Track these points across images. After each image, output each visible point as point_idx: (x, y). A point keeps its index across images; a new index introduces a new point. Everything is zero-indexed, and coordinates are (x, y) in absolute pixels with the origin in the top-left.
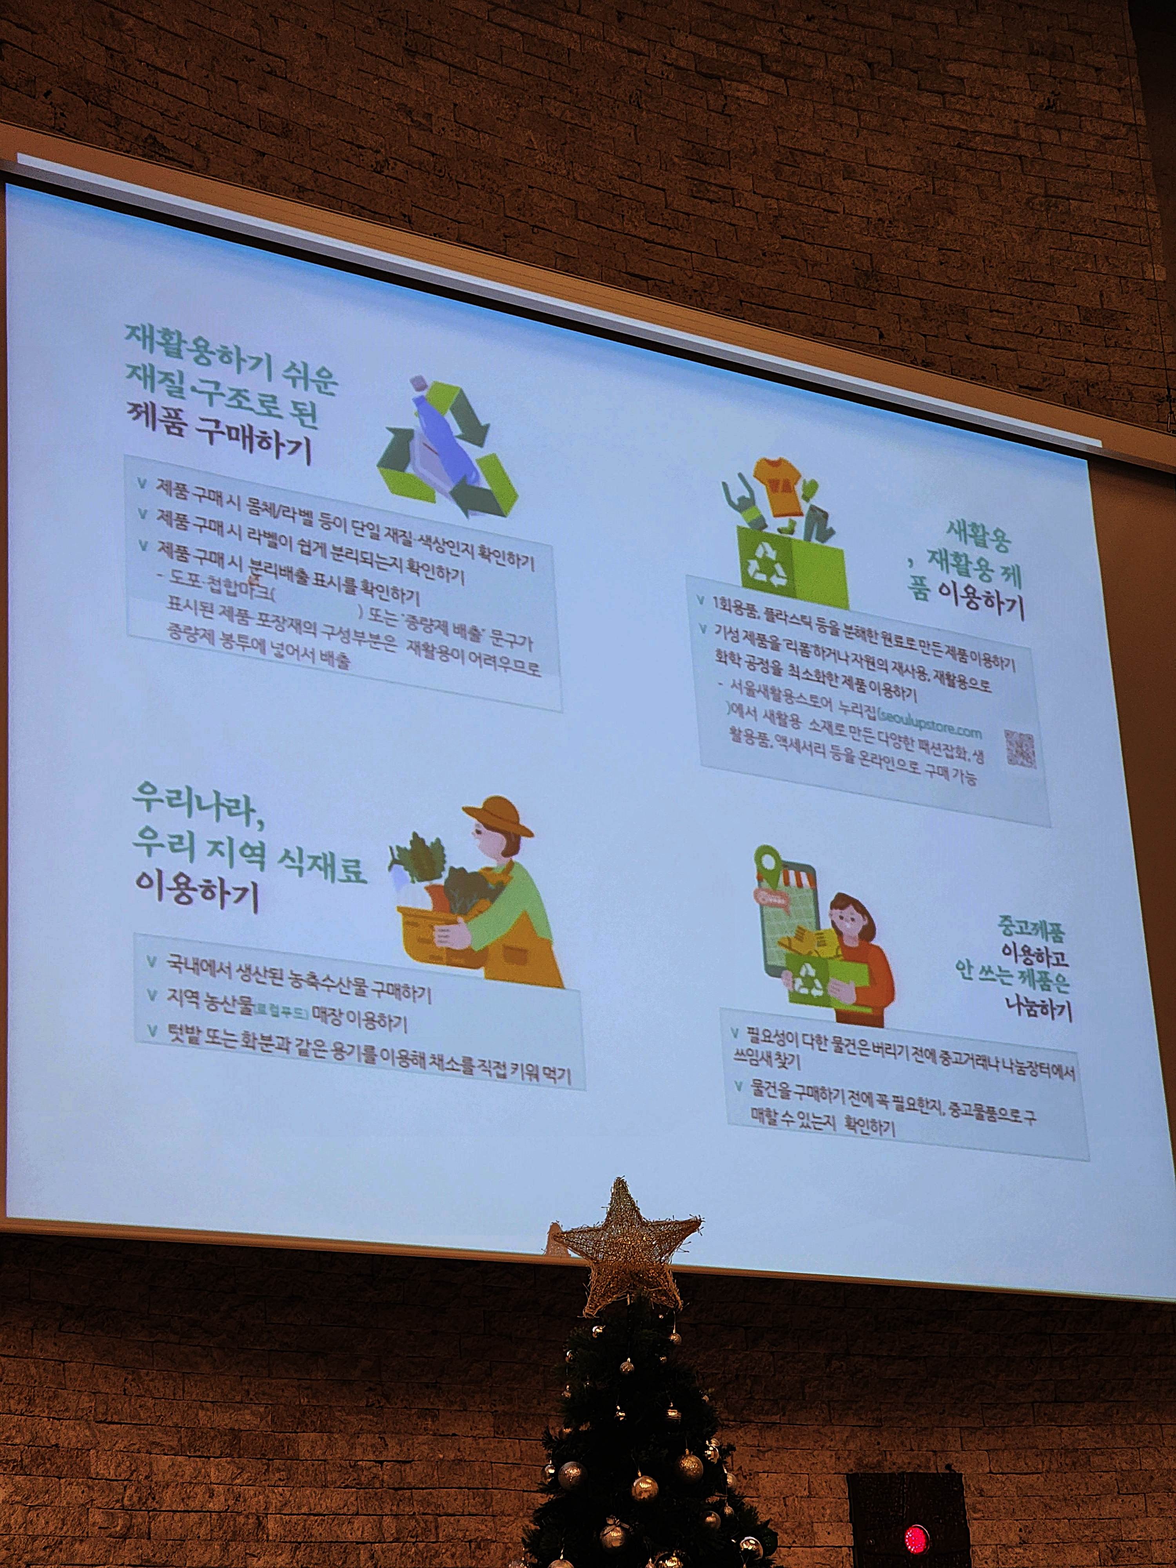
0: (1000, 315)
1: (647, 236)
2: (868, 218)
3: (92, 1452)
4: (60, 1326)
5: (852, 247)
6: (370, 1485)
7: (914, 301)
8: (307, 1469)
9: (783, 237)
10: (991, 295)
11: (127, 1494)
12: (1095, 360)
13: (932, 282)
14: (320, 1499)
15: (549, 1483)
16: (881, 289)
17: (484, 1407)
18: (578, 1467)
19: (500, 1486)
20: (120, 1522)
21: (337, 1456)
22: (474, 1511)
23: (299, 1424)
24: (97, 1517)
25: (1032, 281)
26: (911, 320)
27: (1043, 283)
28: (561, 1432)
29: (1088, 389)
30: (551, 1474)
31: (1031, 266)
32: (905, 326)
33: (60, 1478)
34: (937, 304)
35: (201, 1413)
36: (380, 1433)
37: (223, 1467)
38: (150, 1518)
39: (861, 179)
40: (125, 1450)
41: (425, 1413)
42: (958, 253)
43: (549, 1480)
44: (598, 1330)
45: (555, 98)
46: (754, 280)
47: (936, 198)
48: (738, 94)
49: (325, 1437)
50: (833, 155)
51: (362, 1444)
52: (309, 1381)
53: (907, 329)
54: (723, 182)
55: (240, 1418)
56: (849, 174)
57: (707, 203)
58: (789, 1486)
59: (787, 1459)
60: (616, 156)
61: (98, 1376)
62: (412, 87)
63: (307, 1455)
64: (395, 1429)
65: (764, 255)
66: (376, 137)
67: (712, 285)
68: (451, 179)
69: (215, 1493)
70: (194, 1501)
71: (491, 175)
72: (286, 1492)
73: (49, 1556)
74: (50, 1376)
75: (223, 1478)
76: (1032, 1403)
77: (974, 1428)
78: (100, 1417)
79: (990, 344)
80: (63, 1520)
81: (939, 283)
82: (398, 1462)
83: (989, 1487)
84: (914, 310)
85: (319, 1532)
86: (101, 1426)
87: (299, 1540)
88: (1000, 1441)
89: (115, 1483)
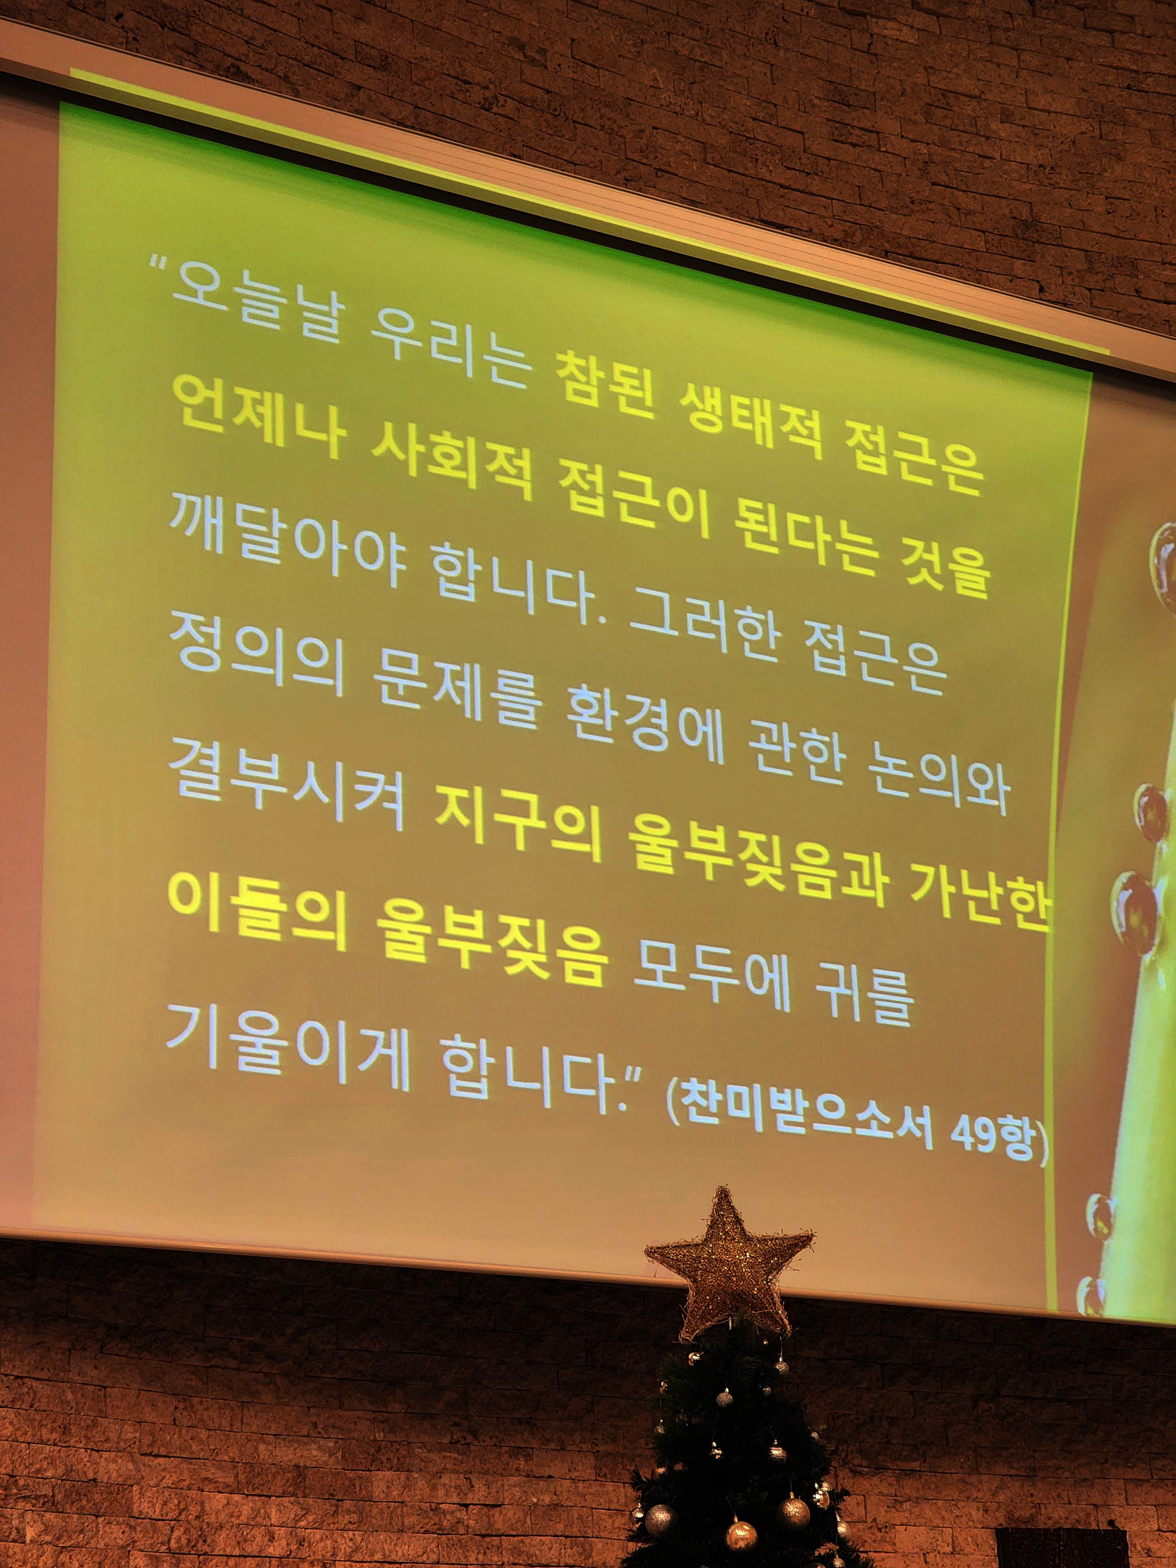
0: (1173, 268)
1: (782, 181)
2: (1028, 165)
3: (135, 1487)
4: (102, 1347)
5: (1009, 195)
6: (453, 1530)
7: (1078, 252)
8: (382, 1510)
9: (934, 184)
10: (1163, 246)
11: (173, 1537)
13: (1099, 233)
14: (395, 1545)
15: (638, 1528)
16: (1043, 240)
17: (584, 1446)
18: (669, 1512)
19: (602, 1534)
21: (416, 1498)
22: (572, 1563)
23: (373, 1461)
24: (139, 1561)
26: (1075, 272)
28: (653, 1472)
30: (639, 1520)
32: (1068, 280)
33: (97, 1517)
34: (1103, 256)
35: (262, 1447)
36: (465, 1473)
37: (285, 1508)
38: (200, 1563)
39: (1017, 121)
40: (173, 1486)
41: (517, 1452)
42: (1126, 203)
43: (638, 1526)
44: (694, 1357)
45: (683, 35)
46: (901, 229)
47: (1103, 143)
48: (886, 32)
49: (403, 1476)
50: (989, 96)
51: (445, 1484)
52: (385, 1414)
53: (1071, 283)
54: (868, 125)
55: (305, 1453)
56: (1006, 118)
57: (851, 148)
58: (930, 1541)
59: (927, 1510)
60: (749, 96)
61: (143, 1403)
62: (525, 19)
63: (382, 1496)
64: (483, 1468)
65: (912, 202)
66: (485, 73)
67: (854, 234)
68: (567, 118)
69: (276, 1536)
70: (251, 1545)
71: (611, 115)
72: (357, 1537)
74: (88, 1402)
75: (285, 1519)
77: (1139, 1480)
78: (146, 1450)
79: (1162, 298)
80: (100, 1564)
81: (1106, 234)
82: (485, 1505)
83: (1158, 1546)
84: (1078, 263)
86: (146, 1459)
88: (1170, 1495)
89: (160, 1523)
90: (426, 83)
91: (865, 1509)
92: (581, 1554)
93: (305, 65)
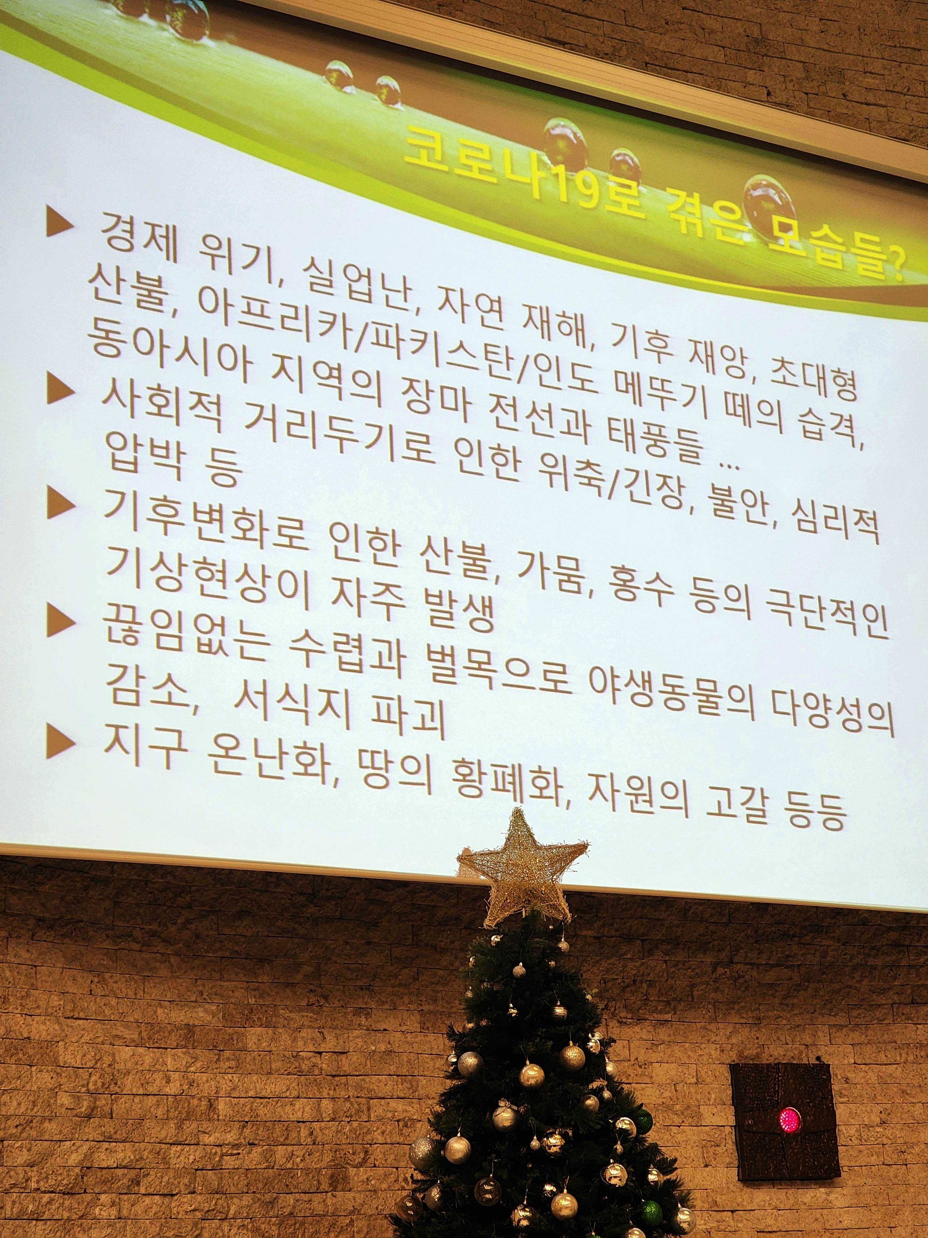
0: (873, 76)
1: (563, 6)
3: (60, 1044)
4: (33, 935)
5: (743, 17)
6: (310, 1072)
7: (798, 64)
8: (254, 1057)
9: (684, 9)
10: (865, 59)
11: (91, 1081)
13: (814, 48)
14: (265, 1084)
15: (453, 1070)
16: (770, 54)
17: (411, 1006)
18: (476, 1057)
19: (426, 1073)
20: (85, 1104)
21: (281, 1048)
22: (402, 1095)
23: (247, 1020)
24: (65, 1100)
25: (900, 47)
26: (795, 79)
27: (912, 48)
28: (464, 1027)
30: (454, 1063)
31: (900, 33)
32: (790, 86)
34: (818, 66)
35: (160, 1011)
36: (319, 1028)
37: (179, 1057)
38: (112, 1100)
40: (91, 1042)
41: (358, 1011)
42: (836, 23)
43: (452, 1068)
44: (495, 939)
46: (658, 45)
49: (270, 1031)
51: (303, 1037)
52: (256, 984)
53: (792, 88)
55: (193, 1016)
58: (679, 1074)
59: (677, 1051)
61: (66, 978)
63: (254, 1047)
64: (333, 1024)
65: (667, 23)
67: (621, 49)
69: (171, 1079)
70: (153, 1086)
72: (235, 1079)
73: (21, 1133)
74: (23, 978)
75: (178, 1066)
76: (892, 1005)
77: (841, 1025)
78: (69, 1014)
79: (864, 101)
80: (34, 1102)
81: (819, 49)
82: (335, 1052)
83: (854, 1076)
84: (798, 72)
85: (264, 1112)
86: (69, 1020)
87: (247, 1120)
88: (863, 1037)
89: (81, 1070)
91: (629, 1050)
92: (408, 1089)
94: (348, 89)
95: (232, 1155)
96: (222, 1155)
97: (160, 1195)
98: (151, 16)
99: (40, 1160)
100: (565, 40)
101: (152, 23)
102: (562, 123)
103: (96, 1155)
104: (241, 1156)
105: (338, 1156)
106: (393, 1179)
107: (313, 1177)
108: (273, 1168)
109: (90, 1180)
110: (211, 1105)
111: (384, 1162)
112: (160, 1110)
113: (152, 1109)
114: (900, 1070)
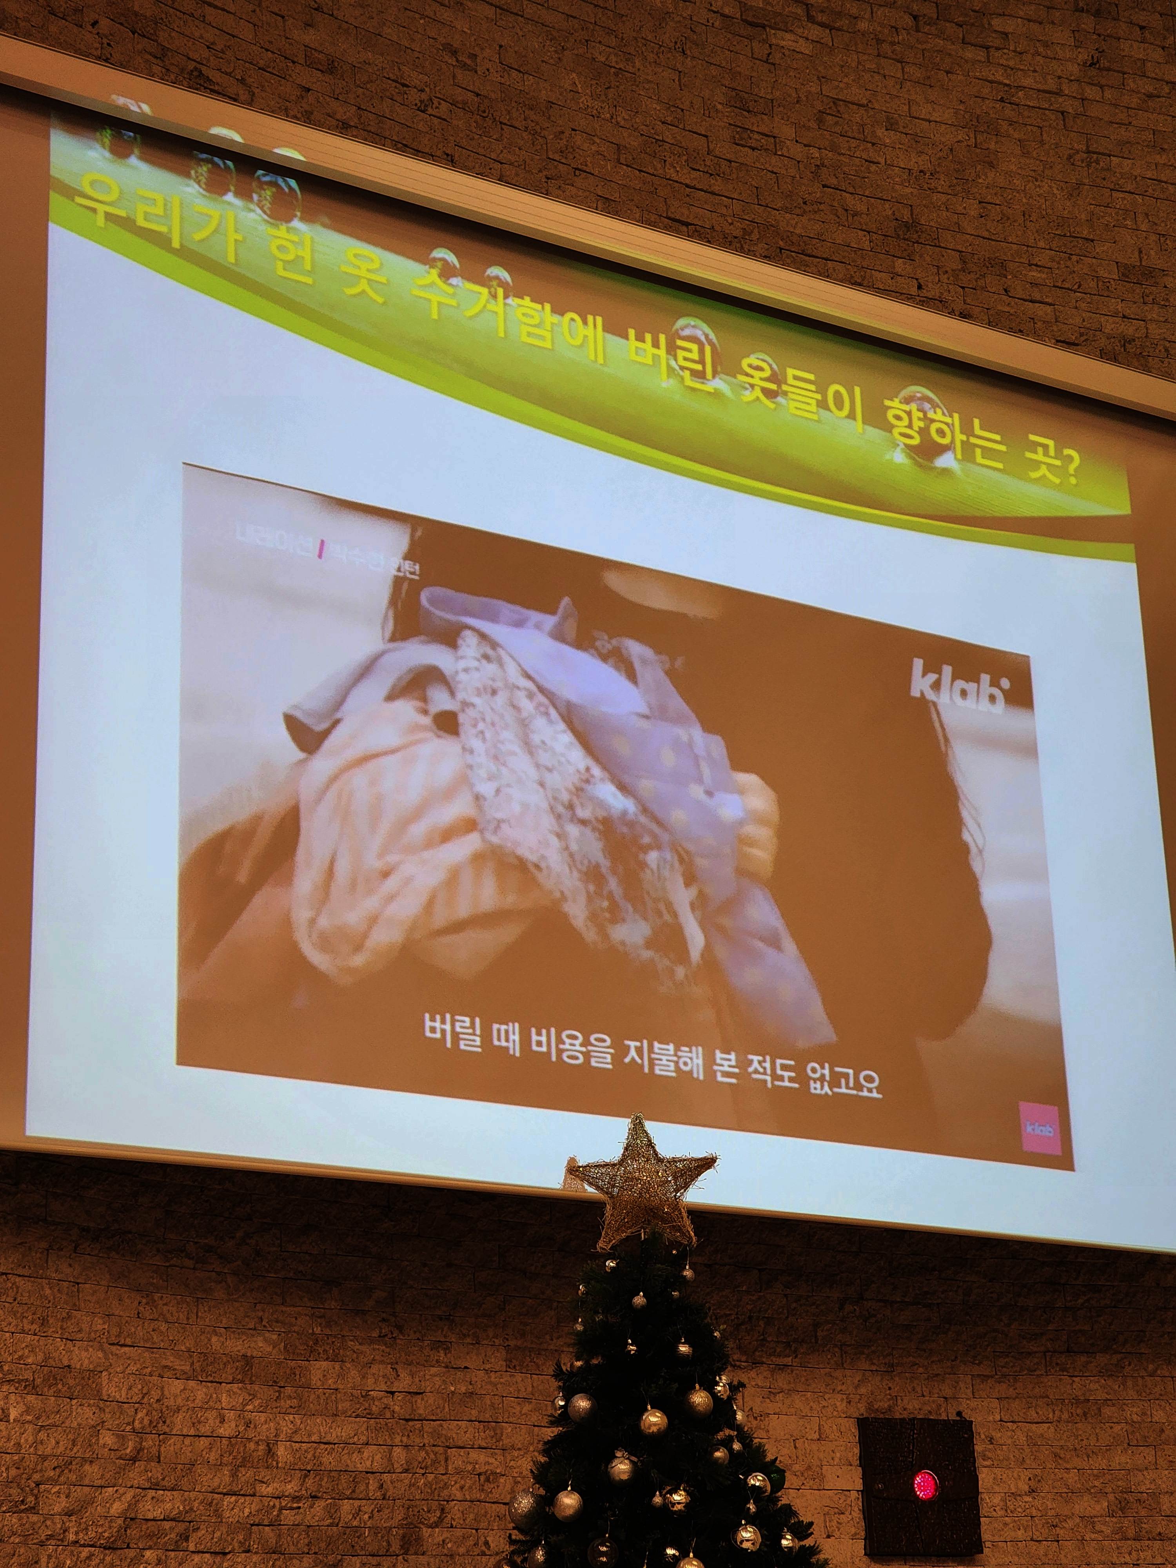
0: (1039, 269)
1: (688, 182)
2: (910, 170)
3: (104, 1374)
4: (76, 1248)
5: (893, 198)
6: (381, 1415)
7: (953, 253)
8: (319, 1397)
9: (824, 186)
10: (1030, 249)
11: (138, 1417)
12: (1132, 316)
13: (972, 235)
14: (331, 1428)
15: (559, 1415)
16: (922, 240)
17: (496, 1341)
18: (589, 1400)
19: (511, 1420)
20: (131, 1444)
21: (349, 1386)
22: (485, 1445)
23: (311, 1352)
24: (108, 1439)
25: (1071, 236)
26: (950, 271)
27: (1084, 238)
28: (572, 1365)
29: (1124, 345)
30: (562, 1407)
31: (1071, 221)
32: (944, 278)
33: (71, 1399)
34: (976, 257)
35: (214, 1339)
36: (392, 1364)
37: (234, 1393)
38: (160, 1441)
39: (901, 129)
40: (137, 1373)
41: (437, 1345)
42: (998, 207)
43: (559, 1412)
44: (611, 1264)
45: (600, 42)
46: (795, 228)
47: (978, 151)
48: (783, 43)
49: (337, 1365)
50: (877, 106)
51: (374, 1374)
52: (322, 1311)
53: (947, 281)
54: (766, 130)
55: (252, 1346)
56: (891, 125)
57: (750, 151)
58: (799, 1428)
59: (798, 1401)
60: (659, 101)
61: (112, 1298)
62: (459, 27)
63: (319, 1383)
64: (407, 1360)
65: (805, 203)
66: (421, 76)
67: (752, 232)
68: (495, 119)
69: (226, 1418)
70: (205, 1426)
71: (534, 117)
72: (297, 1420)
73: (59, 1476)
74: (64, 1297)
75: (234, 1403)
76: (1045, 1352)
77: (985, 1376)
78: (113, 1339)
79: (1028, 298)
80: (74, 1441)
81: (978, 236)
82: (409, 1393)
83: (999, 1435)
84: (953, 263)
85: (329, 1460)
86: (114, 1348)
87: (309, 1468)
88: (1011, 1390)
89: (126, 1405)
90: (368, 86)
92: (492, 1437)
93: (260, 68)
94: (454, 281)
95: (292, 1509)
96: (281, 1509)
97: (211, 1553)
98: (238, 194)
99: (79, 1508)
100: (689, 221)
101: (238, 202)
102: (693, 323)
103: (141, 1506)
104: (301, 1510)
105: (411, 1513)
106: (472, 1543)
107: (382, 1537)
108: (337, 1525)
109: (133, 1532)
110: (270, 1450)
111: (462, 1522)
112: (213, 1454)
113: (204, 1453)
114: (1052, 1430)
